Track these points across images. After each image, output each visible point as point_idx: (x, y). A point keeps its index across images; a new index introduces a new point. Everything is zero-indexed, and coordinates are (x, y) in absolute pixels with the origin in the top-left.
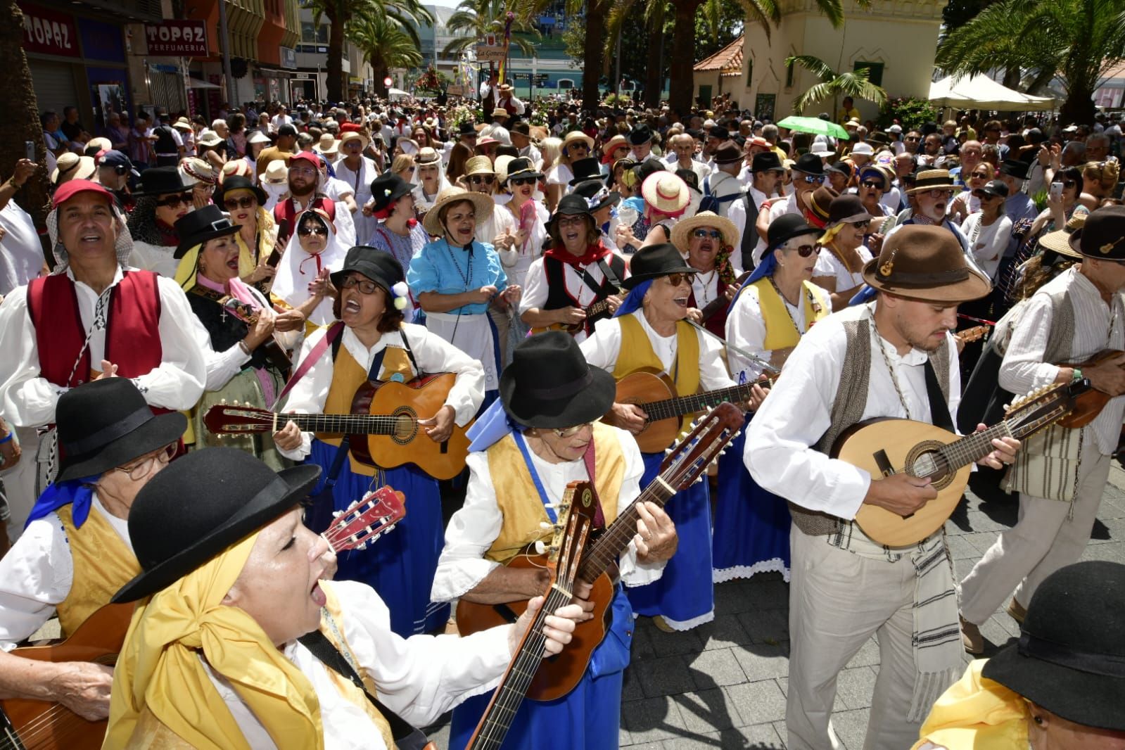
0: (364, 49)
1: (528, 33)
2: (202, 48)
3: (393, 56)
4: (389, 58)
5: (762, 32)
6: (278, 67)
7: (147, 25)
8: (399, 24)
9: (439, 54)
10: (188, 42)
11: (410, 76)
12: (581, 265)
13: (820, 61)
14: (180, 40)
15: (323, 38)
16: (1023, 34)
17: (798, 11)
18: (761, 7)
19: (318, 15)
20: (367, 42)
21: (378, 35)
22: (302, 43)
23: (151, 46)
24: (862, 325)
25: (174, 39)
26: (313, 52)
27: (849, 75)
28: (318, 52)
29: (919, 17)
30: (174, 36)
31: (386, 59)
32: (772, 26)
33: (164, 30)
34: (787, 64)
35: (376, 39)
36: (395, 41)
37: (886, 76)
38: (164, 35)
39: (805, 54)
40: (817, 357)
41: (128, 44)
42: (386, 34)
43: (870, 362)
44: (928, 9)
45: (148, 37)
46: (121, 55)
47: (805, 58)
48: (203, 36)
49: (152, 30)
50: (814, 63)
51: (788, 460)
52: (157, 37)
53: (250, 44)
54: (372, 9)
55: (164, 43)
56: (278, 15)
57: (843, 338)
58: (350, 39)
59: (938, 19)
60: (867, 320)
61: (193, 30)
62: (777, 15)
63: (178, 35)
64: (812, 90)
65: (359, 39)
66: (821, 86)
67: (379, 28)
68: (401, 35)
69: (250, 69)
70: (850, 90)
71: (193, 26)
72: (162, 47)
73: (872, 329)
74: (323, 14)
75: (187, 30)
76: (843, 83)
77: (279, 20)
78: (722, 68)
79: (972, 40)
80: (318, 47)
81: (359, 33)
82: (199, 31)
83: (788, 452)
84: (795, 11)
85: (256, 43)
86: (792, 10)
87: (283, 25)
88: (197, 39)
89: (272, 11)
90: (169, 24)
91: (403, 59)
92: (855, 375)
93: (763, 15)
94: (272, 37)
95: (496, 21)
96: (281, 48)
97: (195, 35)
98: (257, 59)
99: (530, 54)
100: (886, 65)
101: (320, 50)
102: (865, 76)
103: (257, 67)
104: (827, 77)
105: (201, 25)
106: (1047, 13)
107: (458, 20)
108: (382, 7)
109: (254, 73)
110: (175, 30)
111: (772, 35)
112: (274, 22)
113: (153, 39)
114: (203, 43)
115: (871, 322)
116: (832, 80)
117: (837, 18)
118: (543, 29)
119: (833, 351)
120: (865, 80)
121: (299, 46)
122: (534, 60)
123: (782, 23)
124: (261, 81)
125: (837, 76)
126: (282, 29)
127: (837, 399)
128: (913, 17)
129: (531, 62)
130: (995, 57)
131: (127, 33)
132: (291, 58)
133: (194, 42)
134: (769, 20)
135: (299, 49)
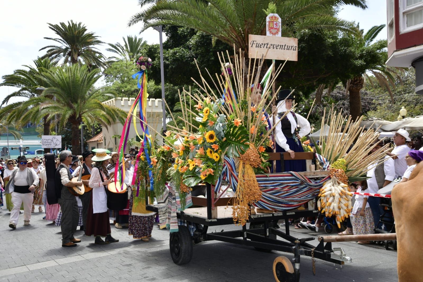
78: (97, 140)
111: (109, 130)
122: (21, 141)
129: (19, 142)
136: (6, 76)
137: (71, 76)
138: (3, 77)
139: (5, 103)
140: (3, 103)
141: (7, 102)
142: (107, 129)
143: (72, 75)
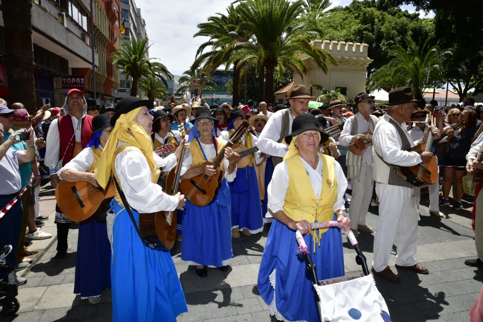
0: (145, 90)
1: (212, 85)
2: (83, 86)
3: (156, 93)
4: (155, 94)
5: (300, 77)
6: (110, 96)
7: (62, 77)
8: (160, 79)
9: (175, 94)
10: (78, 84)
11: (163, 103)
12: (222, 128)
13: (322, 87)
14: (75, 83)
15: (128, 86)
16: (394, 75)
17: (313, 69)
18: (299, 68)
19: (127, 77)
20: (146, 88)
21: (151, 85)
22: (120, 88)
23: (63, 85)
24: (287, 112)
25: (72, 83)
26: (124, 92)
27: (333, 91)
28: (126, 92)
29: (358, 71)
30: (72, 81)
31: (153, 94)
32: (304, 75)
33: (69, 79)
34: (309, 88)
35: (149, 86)
36: (158, 87)
37: (347, 92)
38: (69, 81)
39: (316, 84)
40: (274, 118)
41: (55, 84)
42: (154, 85)
43: (289, 121)
44: (361, 68)
45: (63, 82)
46: (52, 88)
47: (317, 86)
48: (84, 81)
49: (65, 79)
50: (319, 87)
51: (267, 143)
52: (66, 82)
53: (100, 86)
54: (150, 73)
55: (69, 84)
56: (112, 76)
57: (281, 114)
58: (139, 87)
59: (365, 71)
60: (288, 111)
61: (80, 79)
62: (305, 71)
63: (74, 81)
64: (319, 97)
65: (143, 87)
66: (322, 96)
67: (151, 82)
68: (160, 85)
69: (100, 96)
70: (334, 97)
71: (80, 78)
72: (68, 85)
73: (289, 114)
74: (130, 76)
75: (78, 79)
76: (331, 95)
77: (112, 78)
78: (286, 92)
79: (377, 78)
80: (126, 90)
81: (143, 84)
82: (82, 79)
83: (266, 141)
84: (312, 69)
85: (102, 86)
86: (311, 69)
87: (113, 80)
88: (82, 83)
89: (109, 75)
90: (71, 77)
91: (161, 94)
92: (285, 124)
93: (300, 71)
94: (109, 84)
95: (198, 79)
96: (112, 89)
97: (81, 81)
98: (103, 92)
99: (212, 92)
100: (347, 88)
101: (127, 91)
102: (339, 91)
103: (102, 96)
104: (325, 92)
105: (83, 77)
106: (402, 68)
107: (182, 79)
108: (153, 72)
109: (101, 98)
110: (74, 80)
111: (304, 78)
112: (110, 78)
113: (64, 82)
114: (84, 84)
115: (289, 112)
116: (327, 93)
117: (326, 71)
118: (218, 83)
119: (278, 117)
120: (339, 93)
121: (118, 89)
122: (214, 95)
123: (307, 74)
124: (103, 101)
125: (328, 92)
126: (113, 82)
127: (281, 131)
128: (356, 70)
129: (213, 96)
130: (386, 83)
131: (55, 80)
132: (116, 93)
133: (80, 84)
134: (302, 73)
135: (119, 91)
136: (201, 24)
137: (269, 8)
138: (198, 25)
139: (200, 53)
140: (198, 53)
141: (202, 52)
142: (302, 77)
143: (270, 6)
